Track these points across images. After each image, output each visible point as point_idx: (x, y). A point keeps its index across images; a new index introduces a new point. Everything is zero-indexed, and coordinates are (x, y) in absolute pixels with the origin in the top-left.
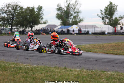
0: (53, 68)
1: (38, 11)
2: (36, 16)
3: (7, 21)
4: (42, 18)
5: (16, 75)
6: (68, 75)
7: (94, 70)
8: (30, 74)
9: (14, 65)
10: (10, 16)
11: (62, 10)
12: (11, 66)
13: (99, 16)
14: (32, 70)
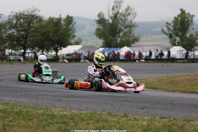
0: (106, 116)
1: (66, 24)
2: (64, 32)
3: (17, 41)
4: (73, 37)
5: (48, 126)
6: (132, 126)
7: (172, 119)
8: (70, 124)
9: (42, 111)
10: (23, 33)
11: (105, 23)
12: (37, 113)
13: (164, 32)
14: (72, 119)
